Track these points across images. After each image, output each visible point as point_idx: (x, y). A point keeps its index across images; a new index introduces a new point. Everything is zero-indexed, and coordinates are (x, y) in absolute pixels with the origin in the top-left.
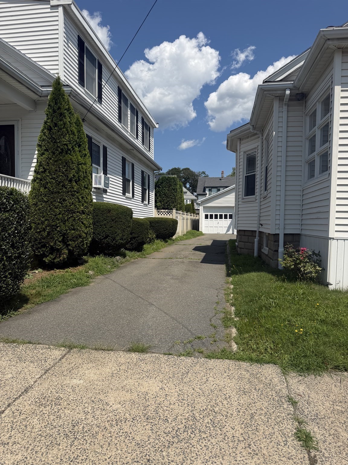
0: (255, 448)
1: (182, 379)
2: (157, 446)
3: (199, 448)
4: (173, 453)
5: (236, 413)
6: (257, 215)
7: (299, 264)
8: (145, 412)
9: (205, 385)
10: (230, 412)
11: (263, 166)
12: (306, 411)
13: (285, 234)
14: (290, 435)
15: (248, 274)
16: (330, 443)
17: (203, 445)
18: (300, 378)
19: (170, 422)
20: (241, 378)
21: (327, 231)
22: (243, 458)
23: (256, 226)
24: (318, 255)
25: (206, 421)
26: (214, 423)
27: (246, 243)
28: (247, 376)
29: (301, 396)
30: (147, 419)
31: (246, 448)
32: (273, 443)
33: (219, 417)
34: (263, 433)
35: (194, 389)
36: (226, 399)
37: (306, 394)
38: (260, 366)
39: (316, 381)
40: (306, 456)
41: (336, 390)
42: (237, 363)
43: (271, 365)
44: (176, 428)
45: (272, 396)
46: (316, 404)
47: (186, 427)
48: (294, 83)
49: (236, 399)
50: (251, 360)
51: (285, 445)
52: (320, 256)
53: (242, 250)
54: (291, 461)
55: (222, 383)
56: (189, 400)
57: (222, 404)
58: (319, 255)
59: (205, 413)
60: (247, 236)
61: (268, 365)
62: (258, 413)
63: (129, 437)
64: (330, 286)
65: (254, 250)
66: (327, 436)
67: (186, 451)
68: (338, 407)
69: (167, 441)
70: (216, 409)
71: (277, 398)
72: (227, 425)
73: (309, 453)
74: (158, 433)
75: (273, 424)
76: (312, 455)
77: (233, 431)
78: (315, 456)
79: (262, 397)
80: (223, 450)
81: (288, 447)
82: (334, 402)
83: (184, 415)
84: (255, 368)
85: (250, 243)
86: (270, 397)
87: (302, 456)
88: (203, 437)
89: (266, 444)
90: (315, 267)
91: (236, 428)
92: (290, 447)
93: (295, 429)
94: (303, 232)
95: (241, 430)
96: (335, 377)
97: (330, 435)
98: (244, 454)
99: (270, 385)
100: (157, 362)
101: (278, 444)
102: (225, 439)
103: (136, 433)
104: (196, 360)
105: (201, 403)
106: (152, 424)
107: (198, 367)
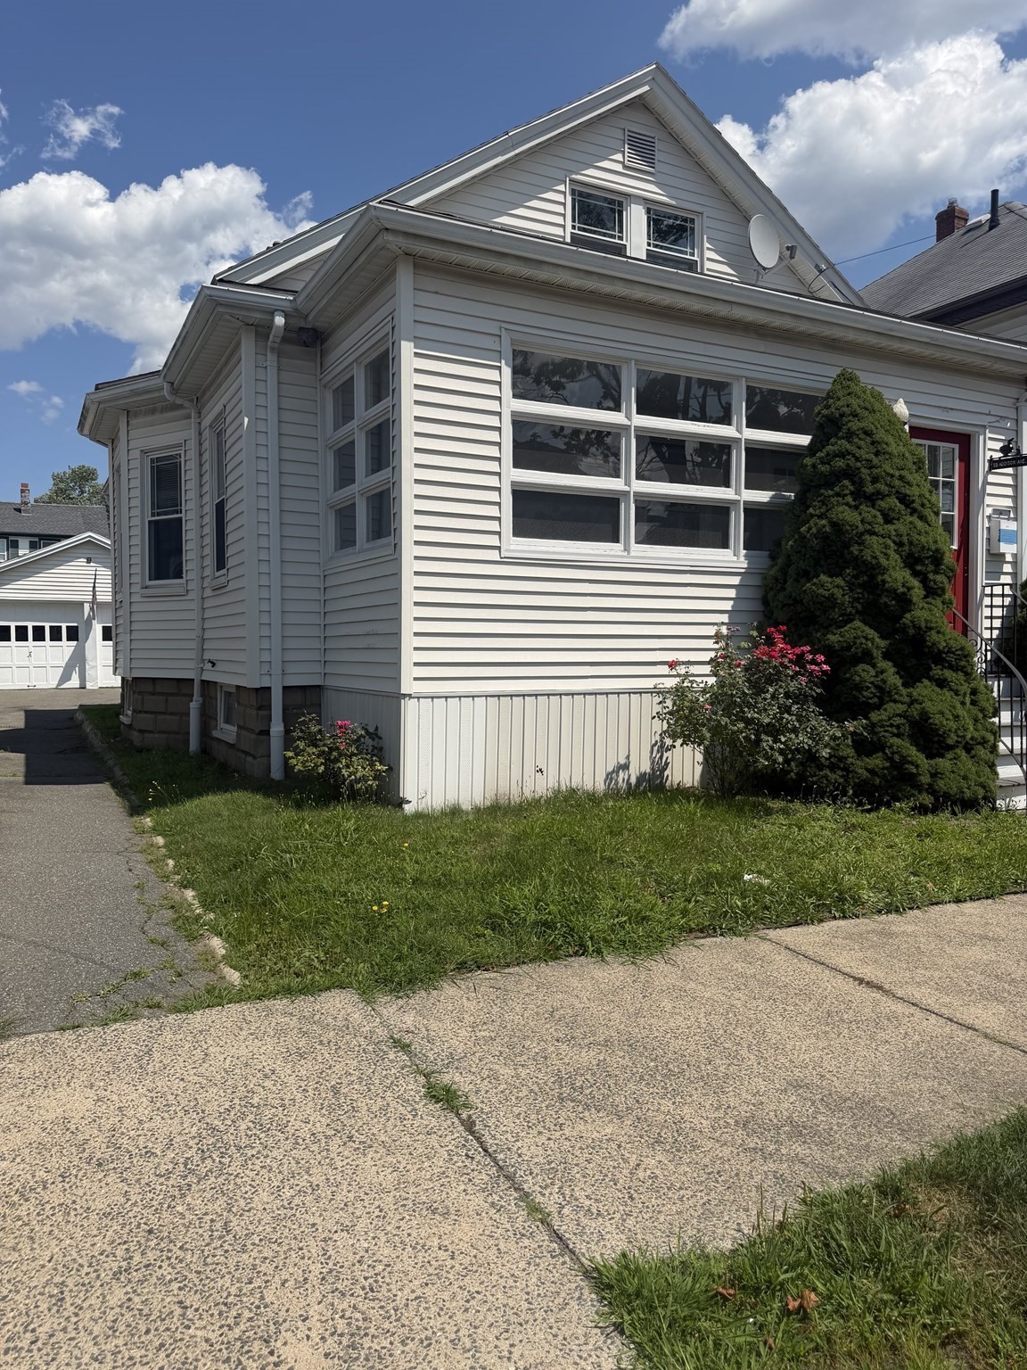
0: (363, 1138)
1: (141, 1067)
2: (154, 1203)
3: (252, 1174)
4: (199, 1201)
5: (299, 1095)
6: (193, 635)
7: (337, 760)
8: (85, 1155)
9: (205, 1065)
10: (288, 1096)
11: (207, 498)
12: (430, 1054)
13: (284, 688)
14: (417, 1099)
15: (196, 802)
16: (487, 1091)
17: (258, 1168)
18: (400, 1002)
19: (159, 1153)
20: (280, 1032)
21: (397, 679)
22: (348, 1160)
23: (192, 665)
24: (374, 735)
25: (243, 1127)
26: (261, 1125)
27: (159, 717)
28: (294, 1022)
29: (412, 1032)
30: (100, 1165)
31: (345, 1144)
32: (392, 1120)
33: (268, 1113)
34: (368, 1110)
35: (183, 1079)
36: (266, 1076)
37: (421, 1026)
38: (312, 999)
39: (432, 1001)
40: (456, 1120)
41: (471, 1006)
42: (260, 1005)
43: (335, 992)
44: (182, 1160)
45: (360, 1046)
46: (444, 1039)
47: (203, 1151)
48: (295, 299)
49: (289, 1072)
50: (288, 991)
51: (414, 1116)
52: (381, 738)
53: (146, 735)
54: (434, 1136)
55: (243, 1051)
56: (184, 1103)
57: (263, 1087)
58: (376, 734)
59: (232, 1114)
60: (163, 694)
61: (328, 994)
62: (345, 1081)
63: (75, 1209)
64: (406, 807)
65: (189, 733)
66: (478, 1082)
67: (225, 1188)
68: (483, 1033)
69: (173, 1186)
70: (255, 1101)
71: (370, 1048)
72: (292, 1120)
73: (458, 1115)
74: (143, 1182)
75: (380, 1091)
76: (464, 1116)
77: (309, 1126)
78: (470, 1117)
79: (341, 1053)
80: (303, 1162)
81: (422, 1118)
82: (473, 1027)
83: (186, 1131)
84: (304, 1004)
85: (171, 714)
86: (357, 1049)
87: (449, 1122)
88: (249, 1155)
89: (381, 1126)
90: (372, 765)
91: (311, 1119)
92: (425, 1117)
93: (423, 1087)
94: (330, 682)
95: (323, 1120)
96: (463, 984)
97: (483, 1079)
98: (346, 1153)
99: (348, 1028)
100: (50, 1051)
101: (402, 1119)
102: (298, 1144)
103: (88, 1198)
104: (155, 1023)
105: (214, 1100)
106: (119, 1170)
107: (168, 1035)
